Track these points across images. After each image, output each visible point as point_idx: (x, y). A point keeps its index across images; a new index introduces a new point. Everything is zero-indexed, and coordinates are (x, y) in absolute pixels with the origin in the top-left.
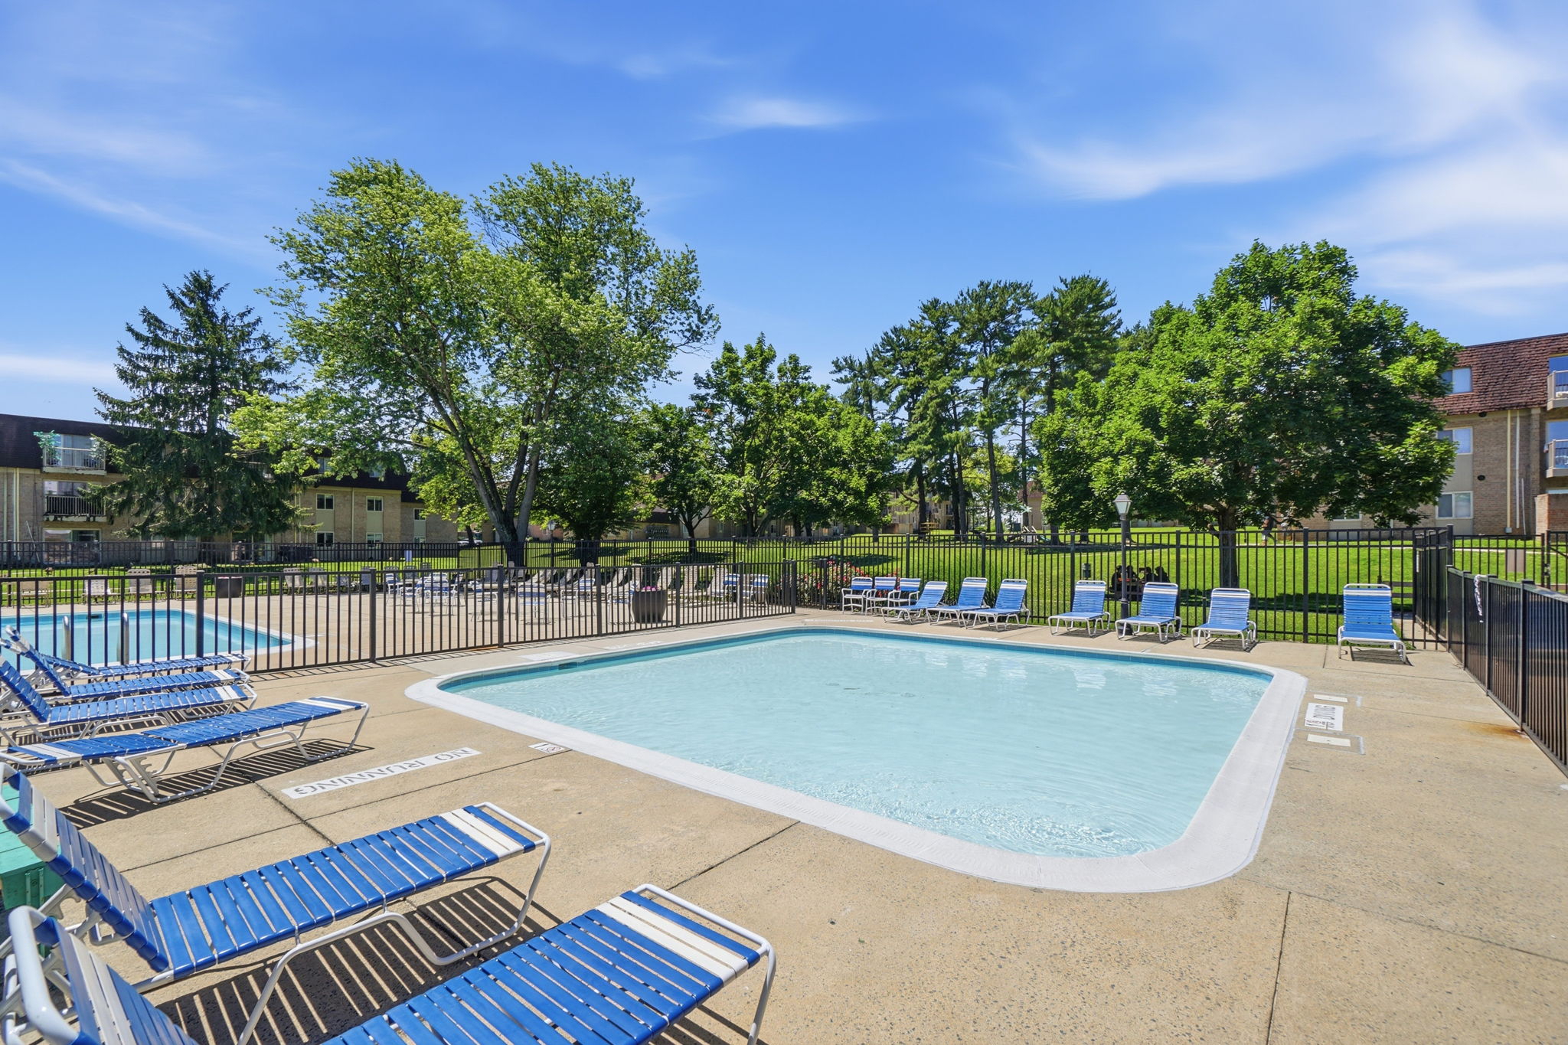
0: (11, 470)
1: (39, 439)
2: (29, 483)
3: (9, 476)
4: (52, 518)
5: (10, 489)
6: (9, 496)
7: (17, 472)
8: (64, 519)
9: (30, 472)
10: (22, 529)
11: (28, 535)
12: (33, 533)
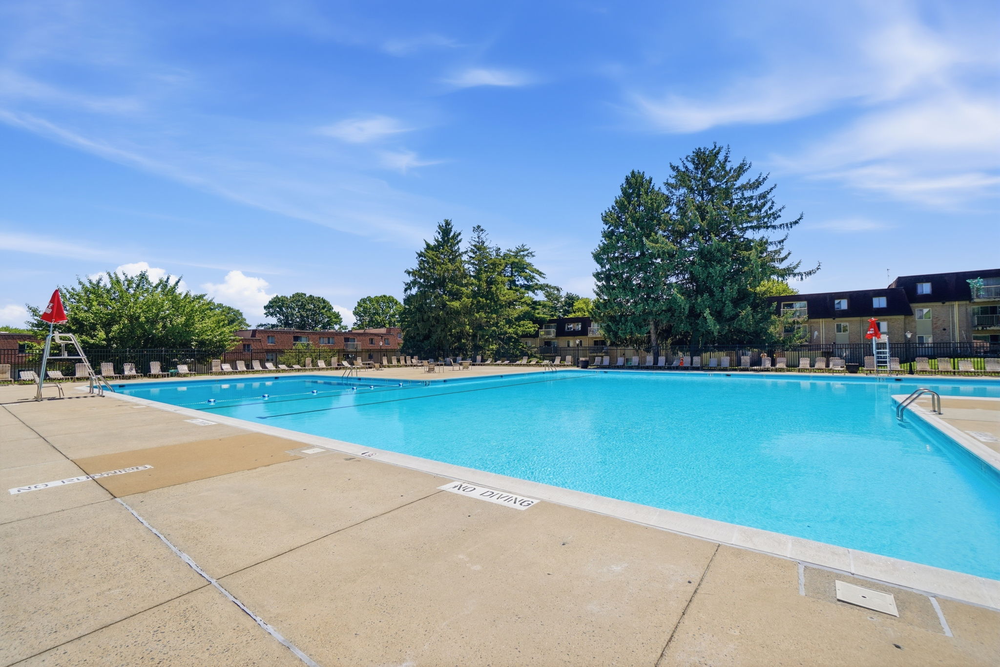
0: (953, 303)
1: (969, 284)
2: (963, 309)
3: (953, 306)
4: (980, 328)
5: (953, 314)
6: (953, 317)
7: (956, 304)
8: (988, 328)
9: (964, 302)
10: (960, 335)
11: (964, 339)
12: (966, 337)
